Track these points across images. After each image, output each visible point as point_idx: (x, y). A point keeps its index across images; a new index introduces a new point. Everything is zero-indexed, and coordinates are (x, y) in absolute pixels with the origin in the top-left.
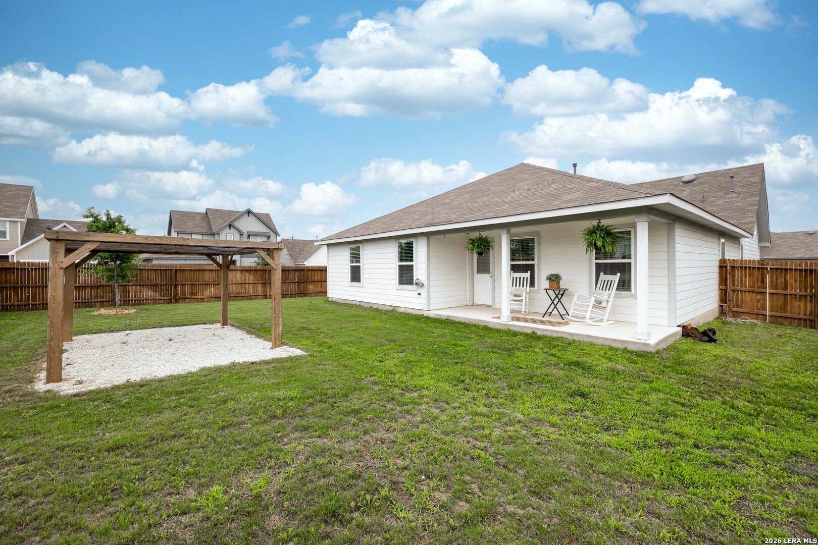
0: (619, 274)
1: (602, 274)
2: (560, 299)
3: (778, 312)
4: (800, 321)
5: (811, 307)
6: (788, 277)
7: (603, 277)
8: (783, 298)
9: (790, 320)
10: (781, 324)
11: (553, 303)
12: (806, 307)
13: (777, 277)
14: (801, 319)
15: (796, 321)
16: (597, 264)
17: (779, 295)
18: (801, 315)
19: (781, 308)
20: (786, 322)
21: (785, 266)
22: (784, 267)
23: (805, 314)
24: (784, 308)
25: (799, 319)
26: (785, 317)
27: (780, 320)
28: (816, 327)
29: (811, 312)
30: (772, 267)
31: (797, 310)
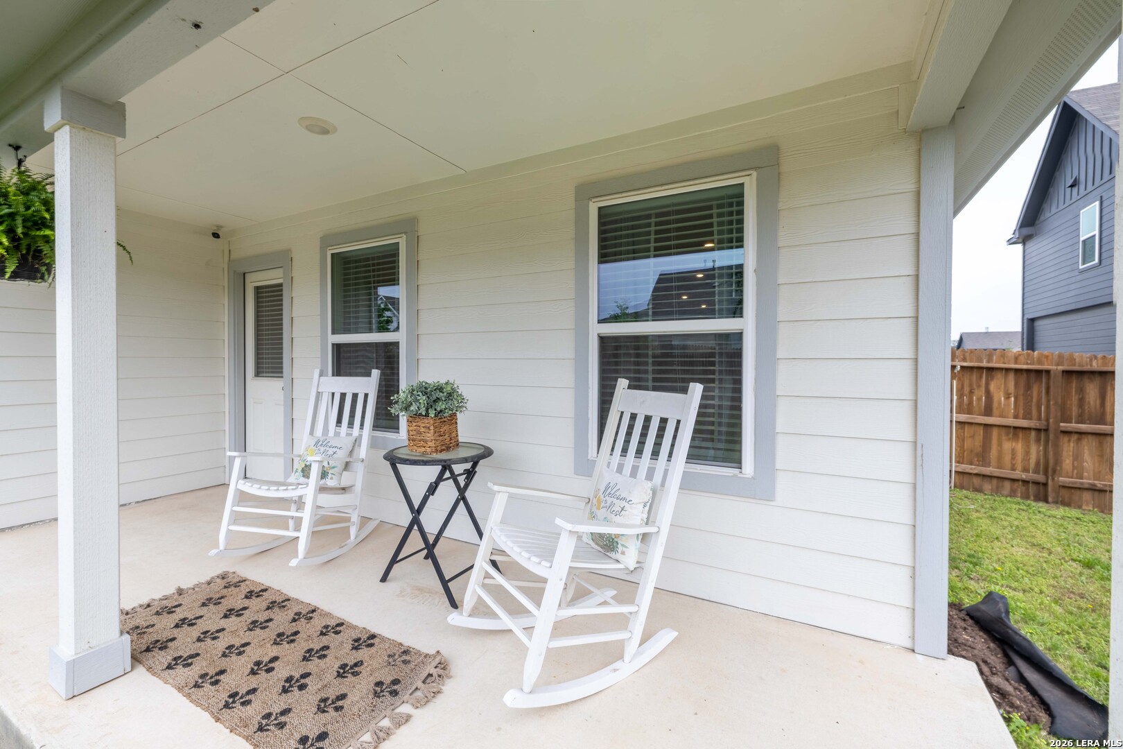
0: (697, 389)
1: (623, 383)
2: (462, 491)
3: (971, 465)
4: (1016, 484)
5: (1038, 452)
6: (993, 387)
7: (626, 398)
8: (982, 432)
9: (995, 481)
10: (978, 490)
11: (416, 521)
12: (1027, 453)
13: (971, 385)
14: (1017, 480)
15: (1007, 485)
16: (604, 340)
17: (973, 426)
18: (1017, 472)
19: (977, 455)
20: (987, 486)
21: (988, 362)
22: (985, 364)
23: (1025, 470)
24: (982, 456)
25: (1013, 480)
26: (984, 476)
27: (976, 481)
28: (1050, 499)
29: (1038, 463)
30: (965, 364)
31: (1007, 459)
